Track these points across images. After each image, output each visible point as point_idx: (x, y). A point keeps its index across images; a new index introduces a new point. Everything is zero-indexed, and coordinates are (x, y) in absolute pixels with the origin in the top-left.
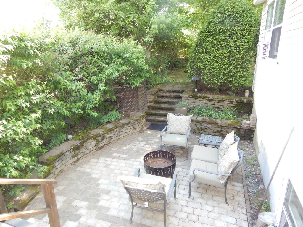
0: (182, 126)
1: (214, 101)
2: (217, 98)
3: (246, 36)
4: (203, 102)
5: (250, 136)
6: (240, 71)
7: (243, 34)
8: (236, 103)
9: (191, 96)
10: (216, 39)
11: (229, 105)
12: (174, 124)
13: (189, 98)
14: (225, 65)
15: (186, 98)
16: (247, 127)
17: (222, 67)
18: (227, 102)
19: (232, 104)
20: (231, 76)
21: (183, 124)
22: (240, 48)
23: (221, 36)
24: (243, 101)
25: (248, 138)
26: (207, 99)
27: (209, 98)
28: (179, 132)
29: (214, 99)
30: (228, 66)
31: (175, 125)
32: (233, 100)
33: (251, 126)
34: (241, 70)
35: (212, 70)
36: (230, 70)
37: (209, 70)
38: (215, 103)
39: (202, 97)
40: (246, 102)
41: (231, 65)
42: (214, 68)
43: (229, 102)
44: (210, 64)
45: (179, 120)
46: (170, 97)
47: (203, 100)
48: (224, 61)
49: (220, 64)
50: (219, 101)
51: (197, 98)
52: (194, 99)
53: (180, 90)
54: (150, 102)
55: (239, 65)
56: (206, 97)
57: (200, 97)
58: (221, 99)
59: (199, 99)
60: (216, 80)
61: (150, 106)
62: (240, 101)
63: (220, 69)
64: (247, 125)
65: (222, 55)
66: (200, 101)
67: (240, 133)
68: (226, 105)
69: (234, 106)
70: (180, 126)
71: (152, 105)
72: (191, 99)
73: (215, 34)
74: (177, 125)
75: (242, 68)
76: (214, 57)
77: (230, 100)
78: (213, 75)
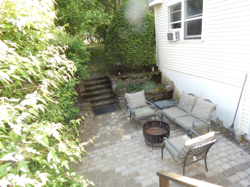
0: (141, 100)
1: (137, 79)
2: (139, 76)
3: (150, 28)
4: (129, 81)
5: (171, 95)
6: (151, 54)
7: (148, 27)
8: (152, 77)
9: (120, 78)
10: (130, 31)
11: (147, 79)
12: (134, 100)
13: (118, 81)
14: (141, 50)
15: (116, 82)
16: (169, 90)
17: (139, 52)
18: (146, 77)
19: (149, 78)
20: (147, 58)
21: (141, 99)
22: (148, 37)
23: (134, 29)
24: (156, 74)
25: (170, 97)
26: (132, 78)
27: (134, 77)
28: (140, 105)
29: (138, 77)
30: (143, 50)
31: (136, 101)
32: (150, 75)
33: (172, 89)
34: (152, 52)
35: (133, 55)
36: (145, 54)
37: (130, 56)
38: (138, 80)
39: (129, 77)
40: (158, 74)
41: (144, 49)
42: (133, 54)
43: (147, 77)
44: (130, 51)
45: (137, 97)
46: (96, 84)
47: (129, 80)
48: (140, 47)
49: (137, 50)
50: (141, 78)
51: (125, 79)
52: (122, 80)
53: (102, 77)
54: (83, 92)
55: (150, 49)
56: (131, 77)
57: (127, 78)
58: (142, 76)
59: (126, 80)
60: (136, 62)
61: (83, 96)
62: (154, 75)
63: (138, 54)
64: (169, 89)
65: (137, 44)
66: (127, 81)
67: (165, 95)
68: (146, 79)
69: (151, 79)
70: (140, 100)
71: (85, 94)
72: (120, 81)
73: (129, 28)
74: (137, 101)
75: (152, 51)
76: (132, 45)
77: (148, 75)
78: (134, 59)
